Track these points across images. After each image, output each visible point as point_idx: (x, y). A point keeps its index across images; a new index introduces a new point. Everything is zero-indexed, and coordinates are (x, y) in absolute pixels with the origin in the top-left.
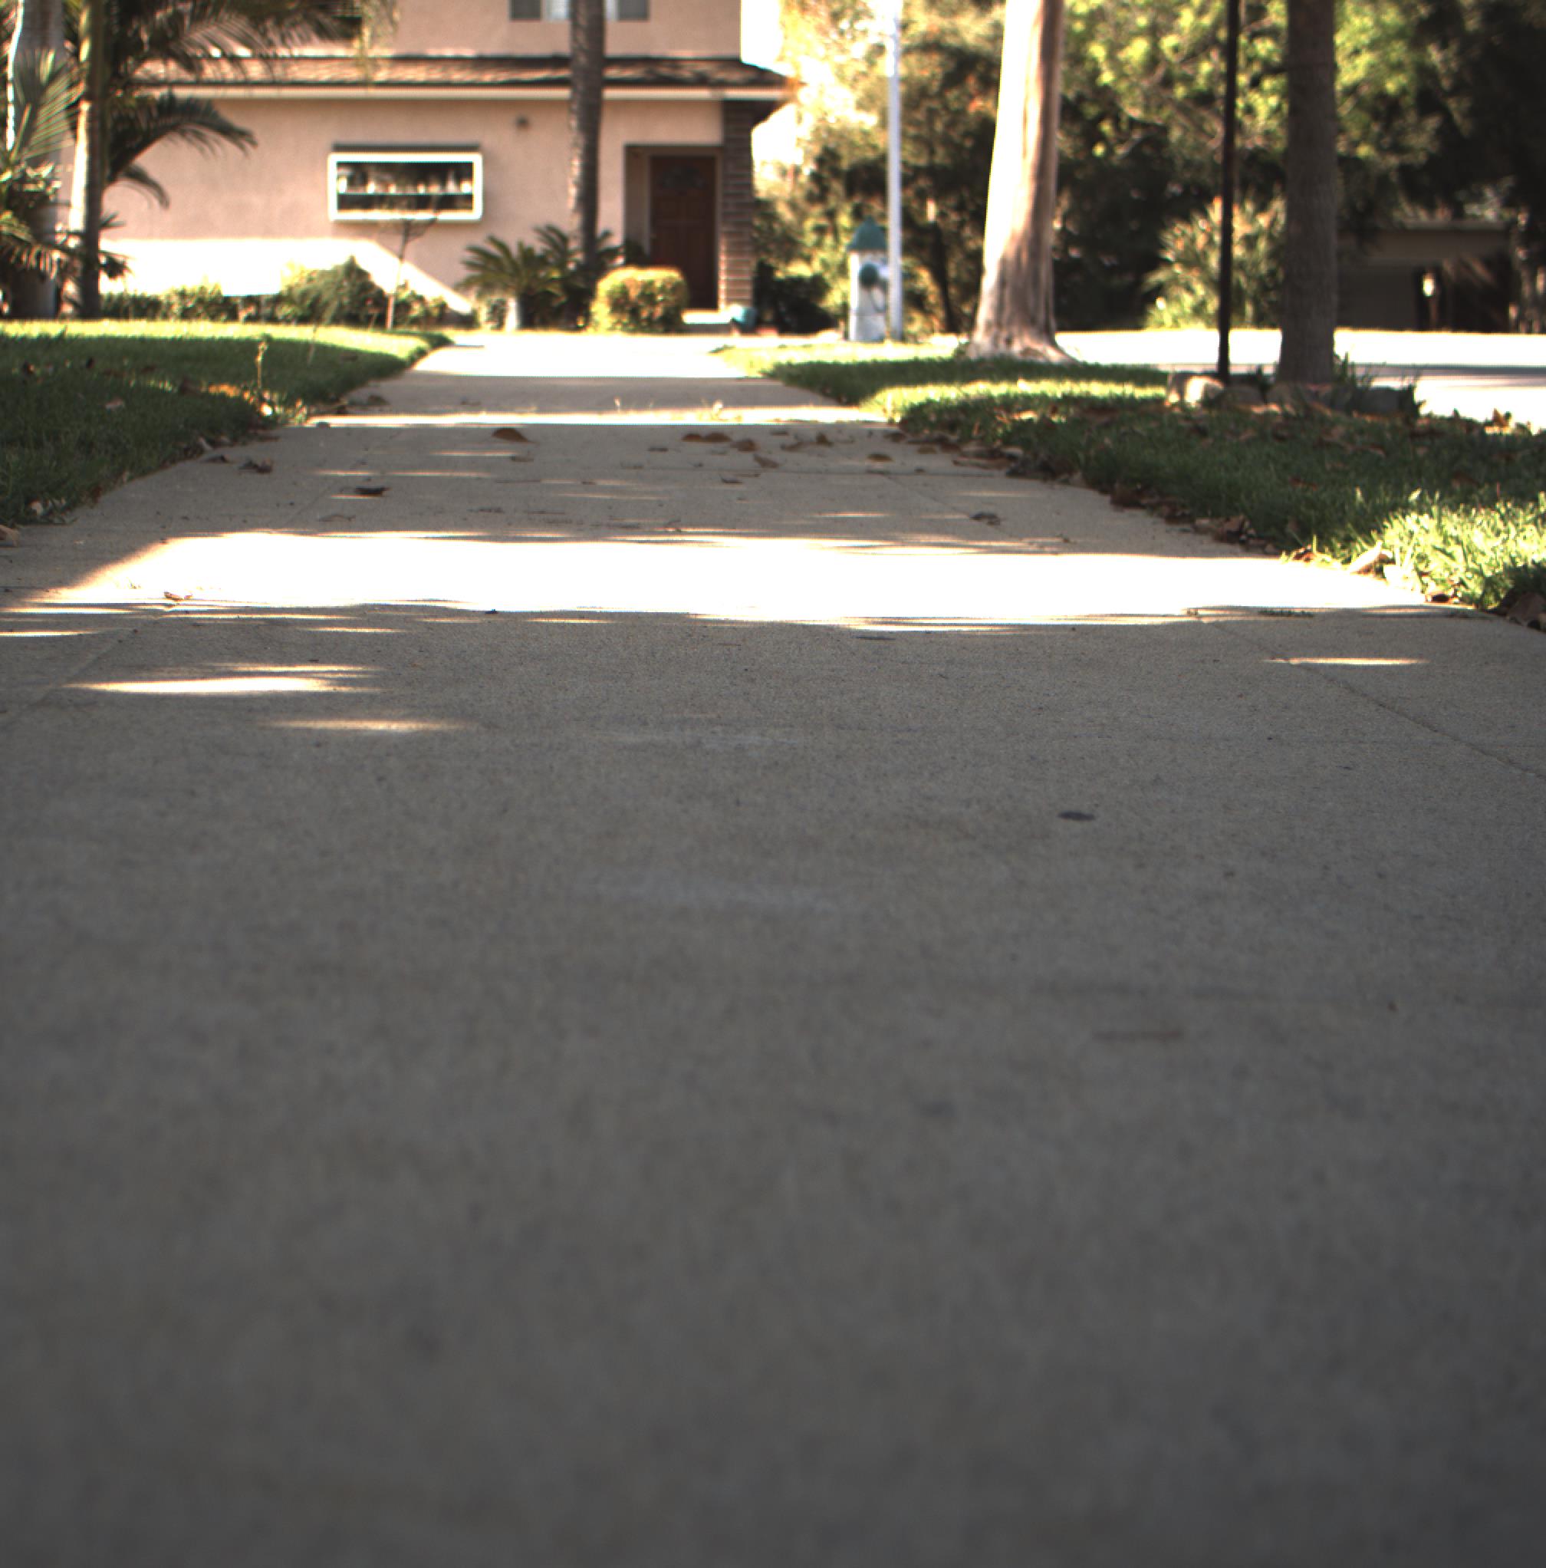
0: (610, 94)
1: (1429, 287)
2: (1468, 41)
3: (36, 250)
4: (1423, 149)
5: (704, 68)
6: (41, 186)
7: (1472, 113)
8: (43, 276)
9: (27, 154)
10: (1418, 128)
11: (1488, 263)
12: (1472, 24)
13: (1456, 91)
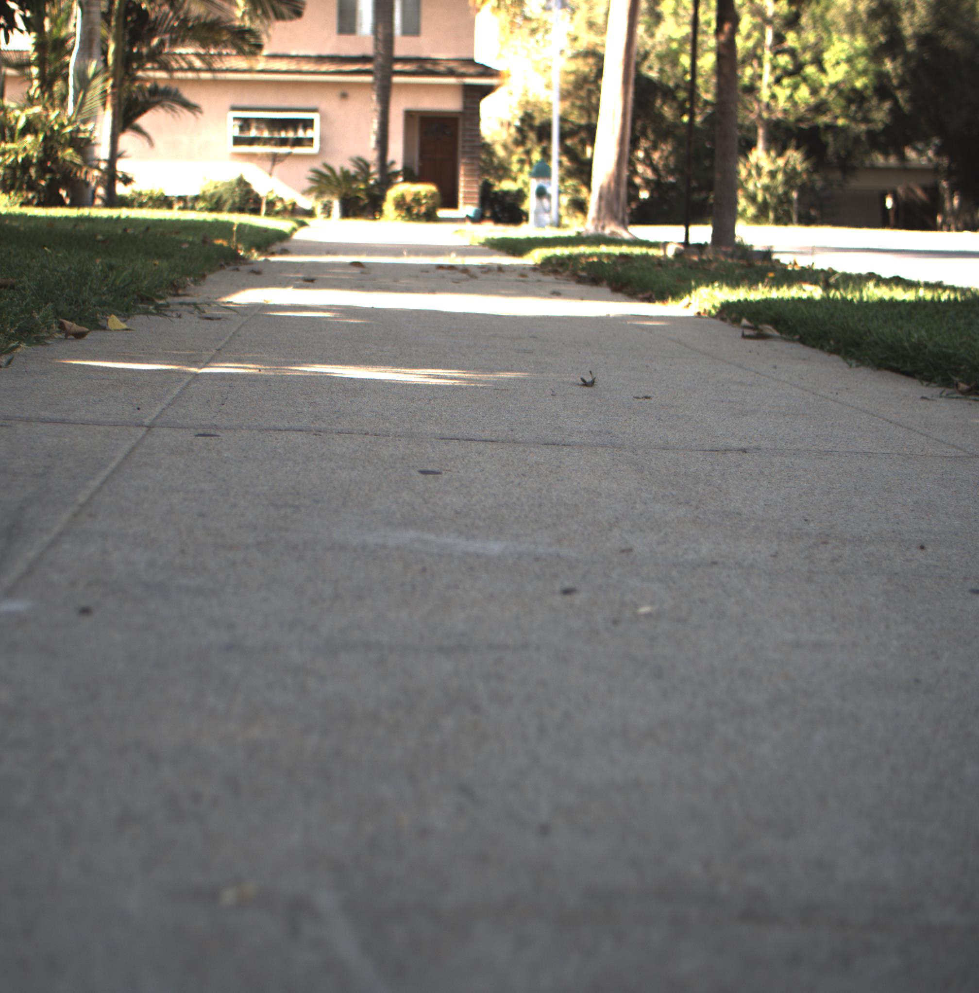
0: (397, 79)
1: (889, 203)
2: (908, 57)
3: (85, 170)
4: (881, 121)
5: (452, 65)
6: (88, 135)
7: (911, 100)
8: (87, 184)
9: (80, 117)
10: (879, 108)
11: (925, 189)
12: (911, 47)
13: (902, 85)
